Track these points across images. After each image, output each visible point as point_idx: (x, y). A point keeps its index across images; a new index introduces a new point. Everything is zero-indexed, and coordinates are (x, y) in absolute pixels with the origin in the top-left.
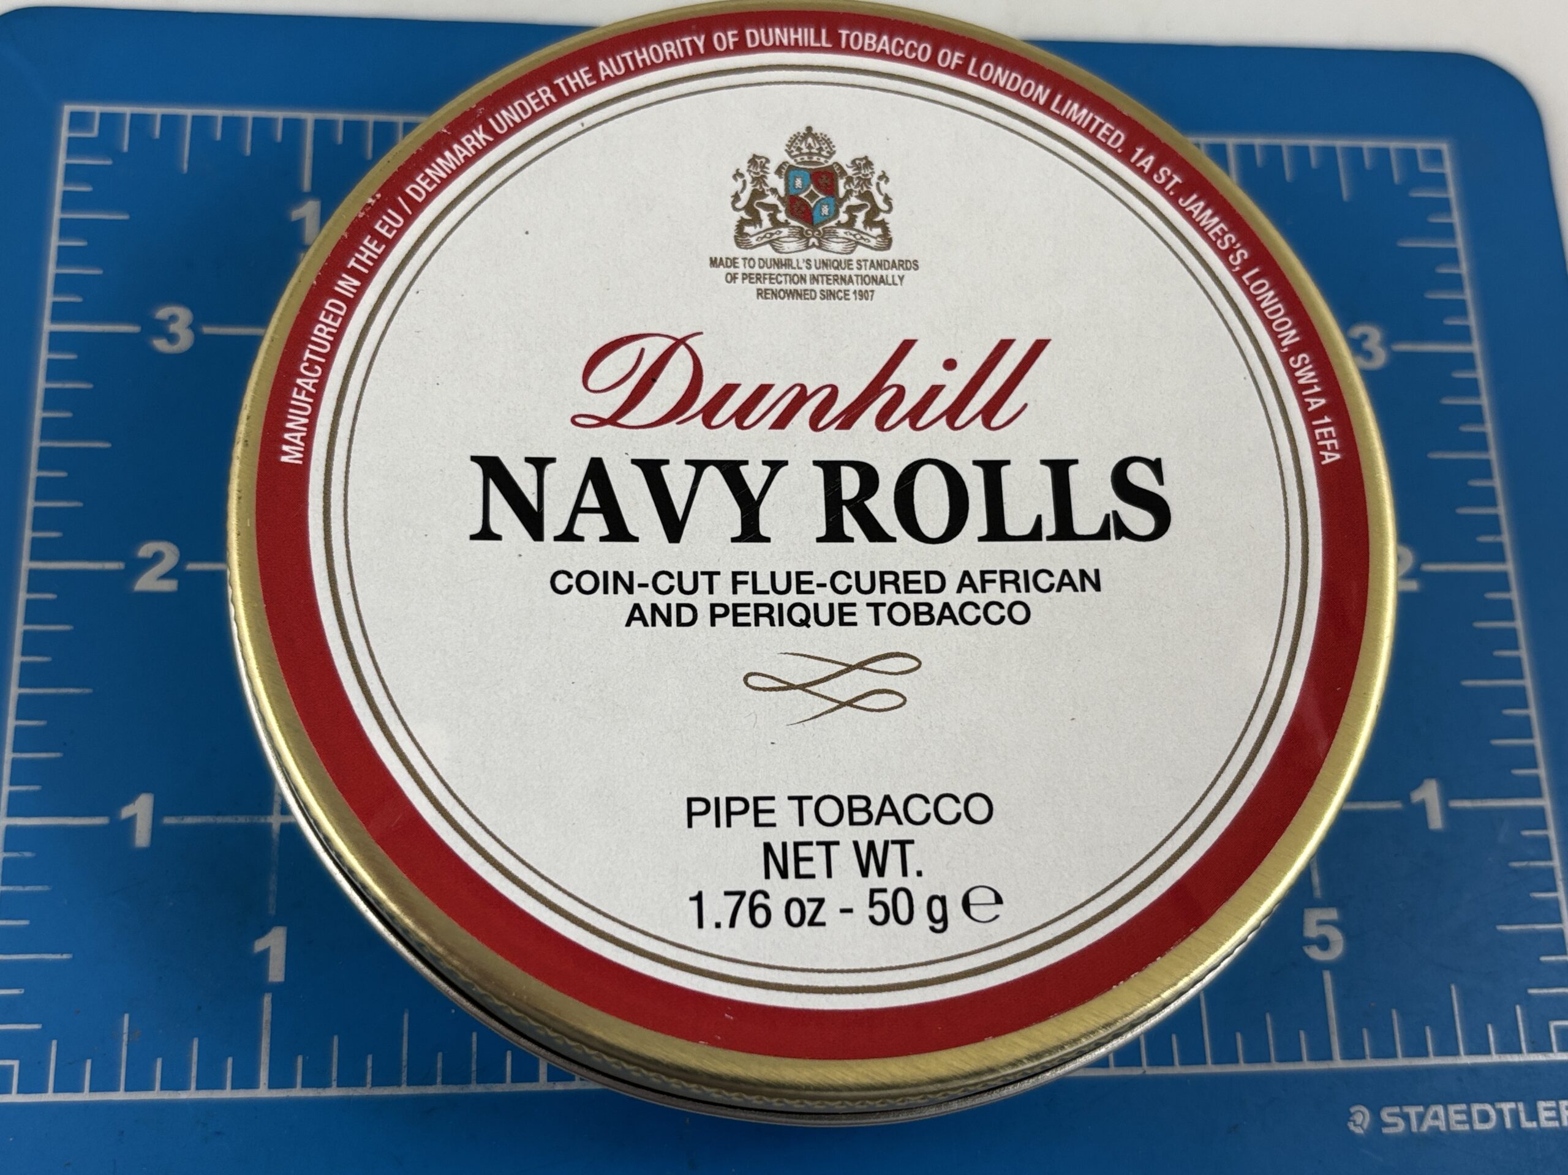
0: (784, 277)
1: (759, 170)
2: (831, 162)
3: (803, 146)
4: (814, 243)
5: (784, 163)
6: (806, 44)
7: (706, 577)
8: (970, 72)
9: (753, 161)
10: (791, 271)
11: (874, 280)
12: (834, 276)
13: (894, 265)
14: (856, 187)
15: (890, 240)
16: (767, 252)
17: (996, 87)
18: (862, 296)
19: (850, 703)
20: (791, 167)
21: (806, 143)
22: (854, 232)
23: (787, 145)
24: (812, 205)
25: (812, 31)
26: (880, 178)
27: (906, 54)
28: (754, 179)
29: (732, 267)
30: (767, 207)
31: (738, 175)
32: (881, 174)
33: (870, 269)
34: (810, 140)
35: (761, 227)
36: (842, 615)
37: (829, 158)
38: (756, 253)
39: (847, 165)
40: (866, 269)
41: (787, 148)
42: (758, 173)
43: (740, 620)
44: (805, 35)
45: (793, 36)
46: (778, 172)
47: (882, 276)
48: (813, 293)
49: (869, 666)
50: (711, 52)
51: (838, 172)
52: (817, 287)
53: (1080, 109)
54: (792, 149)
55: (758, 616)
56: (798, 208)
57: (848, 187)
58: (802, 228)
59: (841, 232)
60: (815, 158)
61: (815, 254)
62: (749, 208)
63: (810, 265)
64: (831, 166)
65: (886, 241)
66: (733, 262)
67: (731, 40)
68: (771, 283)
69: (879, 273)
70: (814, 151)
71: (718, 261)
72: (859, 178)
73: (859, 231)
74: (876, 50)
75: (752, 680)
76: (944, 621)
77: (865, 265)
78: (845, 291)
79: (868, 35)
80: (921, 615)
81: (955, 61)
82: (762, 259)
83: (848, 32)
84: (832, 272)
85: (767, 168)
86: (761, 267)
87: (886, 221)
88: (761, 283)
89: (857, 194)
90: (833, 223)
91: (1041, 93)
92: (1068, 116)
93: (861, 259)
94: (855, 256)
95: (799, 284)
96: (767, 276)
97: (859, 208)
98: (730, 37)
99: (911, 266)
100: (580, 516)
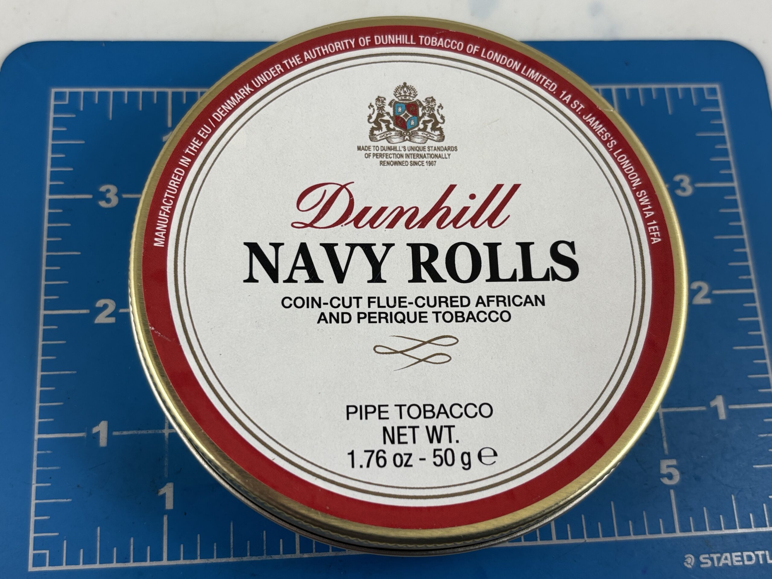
0: (393, 155)
1: (381, 103)
2: (415, 100)
3: (402, 92)
4: (407, 139)
5: (393, 100)
6: (403, 43)
7: (356, 300)
8: (482, 55)
9: (378, 99)
10: (396, 152)
11: (436, 156)
12: (417, 154)
13: (446, 149)
14: (428, 111)
15: (444, 137)
16: (385, 143)
17: (495, 62)
18: (430, 164)
19: (424, 360)
20: (396, 102)
21: (403, 91)
22: (426, 133)
23: (394, 92)
24: (406, 120)
25: (406, 36)
26: (439, 107)
27: (452, 47)
28: (378, 107)
29: (368, 151)
30: (384, 121)
31: (371, 106)
32: (440, 105)
33: (434, 151)
34: (405, 89)
35: (382, 131)
36: (421, 317)
37: (414, 97)
38: (379, 144)
39: (423, 101)
40: (432, 151)
41: (394, 93)
42: (380, 105)
43: (372, 320)
44: (403, 38)
45: (397, 39)
46: (390, 104)
47: (440, 155)
48: (407, 163)
49: (433, 342)
50: (358, 47)
51: (418, 104)
52: (409, 160)
53: (535, 73)
54: (397, 93)
55: (380, 318)
56: (400, 122)
57: (423, 112)
58: (401, 132)
59: (420, 133)
60: (408, 98)
61: (408, 144)
62: (376, 122)
63: (406, 149)
64: (416, 101)
65: (442, 137)
66: (369, 148)
67: (367, 41)
68: (386, 158)
69: (438, 153)
70: (407, 94)
71: (361, 147)
72: (429, 107)
73: (429, 133)
74: (436, 46)
75: (377, 349)
76: (470, 320)
77: (432, 150)
78: (422, 161)
79: (433, 38)
80: (458, 317)
81: (475, 50)
82: (382, 147)
83: (424, 37)
84: (416, 152)
85: (385, 103)
86: (381, 150)
87: (442, 127)
88: (382, 158)
89: (428, 115)
90: (416, 129)
91: (516, 65)
92: (529, 76)
93: (430, 146)
94: (426, 145)
95: (400, 158)
96: (385, 155)
97: (429, 121)
98: (367, 40)
99: (454, 150)
100: (296, 271)
